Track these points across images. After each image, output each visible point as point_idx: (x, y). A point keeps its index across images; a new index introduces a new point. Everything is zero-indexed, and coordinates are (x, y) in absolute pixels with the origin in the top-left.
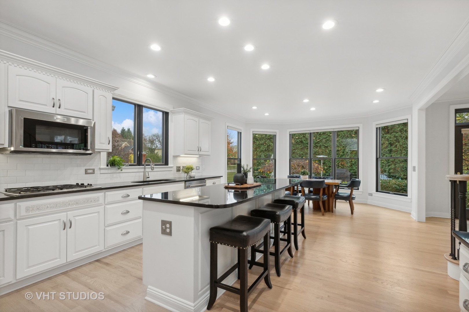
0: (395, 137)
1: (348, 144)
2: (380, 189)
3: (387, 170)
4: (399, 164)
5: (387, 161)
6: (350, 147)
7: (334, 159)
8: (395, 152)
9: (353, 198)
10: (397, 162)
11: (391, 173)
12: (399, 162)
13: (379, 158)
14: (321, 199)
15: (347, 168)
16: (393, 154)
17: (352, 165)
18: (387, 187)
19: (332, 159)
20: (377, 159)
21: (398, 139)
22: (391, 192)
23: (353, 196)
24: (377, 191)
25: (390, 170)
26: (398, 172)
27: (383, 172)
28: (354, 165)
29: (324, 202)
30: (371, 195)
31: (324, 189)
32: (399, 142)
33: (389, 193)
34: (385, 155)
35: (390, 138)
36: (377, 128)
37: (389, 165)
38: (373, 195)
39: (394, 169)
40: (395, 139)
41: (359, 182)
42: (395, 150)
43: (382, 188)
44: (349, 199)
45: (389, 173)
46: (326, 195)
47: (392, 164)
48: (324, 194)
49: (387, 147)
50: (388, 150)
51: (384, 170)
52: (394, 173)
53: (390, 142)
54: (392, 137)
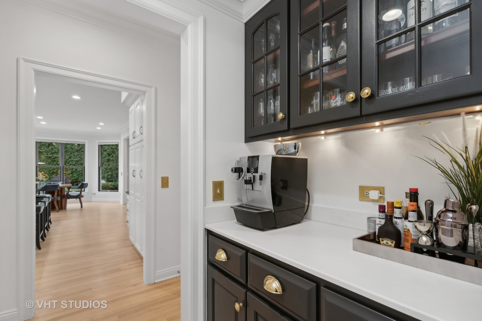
0: (112, 148)
1: (68, 152)
2: (101, 190)
3: (106, 176)
4: (115, 171)
5: (105, 169)
6: (71, 154)
7: (62, 168)
8: (112, 161)
9: (82, 196)
10: (113, 170)
11: (109, 178)
12: (115, 170)
13: (101, 167)
14: (56, 199)
15: (68, 175)
16: (110, 163)
17: (73, 172)
18: (106, 188)
19: (60, 167)
20: (99, 168)
21: (114, 151)
22: (108, 191)
23: (82, 195)
24: (99, 191)
25: (108, 176)
26: (115, 177)
27: (103, 178)
28: (75, 172)
29: (58, 202)
30: (94, 194)
31: (58, 191)
32: (115, 153)
33: (107, 191)
34: (104, 163)
35: (108, 149)
36: (99, 145)
37: (107, 172)
38: (96, 194)
39: (112, 175)
40: (112, 150)
41: (87, 184)
42: (112, 159)
43: (103, 189)
44: (79, 197)
45: (107, 179)
46: (60, 196)
47: (109, 171)
48: (58, 195)
49: (106, 156)
50: (107, 159)
51: (103, 176)
52: (111, 178)
53: (108, 152)
54: (110, 148)
